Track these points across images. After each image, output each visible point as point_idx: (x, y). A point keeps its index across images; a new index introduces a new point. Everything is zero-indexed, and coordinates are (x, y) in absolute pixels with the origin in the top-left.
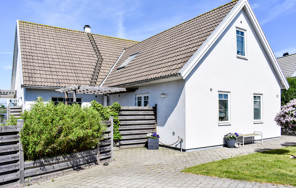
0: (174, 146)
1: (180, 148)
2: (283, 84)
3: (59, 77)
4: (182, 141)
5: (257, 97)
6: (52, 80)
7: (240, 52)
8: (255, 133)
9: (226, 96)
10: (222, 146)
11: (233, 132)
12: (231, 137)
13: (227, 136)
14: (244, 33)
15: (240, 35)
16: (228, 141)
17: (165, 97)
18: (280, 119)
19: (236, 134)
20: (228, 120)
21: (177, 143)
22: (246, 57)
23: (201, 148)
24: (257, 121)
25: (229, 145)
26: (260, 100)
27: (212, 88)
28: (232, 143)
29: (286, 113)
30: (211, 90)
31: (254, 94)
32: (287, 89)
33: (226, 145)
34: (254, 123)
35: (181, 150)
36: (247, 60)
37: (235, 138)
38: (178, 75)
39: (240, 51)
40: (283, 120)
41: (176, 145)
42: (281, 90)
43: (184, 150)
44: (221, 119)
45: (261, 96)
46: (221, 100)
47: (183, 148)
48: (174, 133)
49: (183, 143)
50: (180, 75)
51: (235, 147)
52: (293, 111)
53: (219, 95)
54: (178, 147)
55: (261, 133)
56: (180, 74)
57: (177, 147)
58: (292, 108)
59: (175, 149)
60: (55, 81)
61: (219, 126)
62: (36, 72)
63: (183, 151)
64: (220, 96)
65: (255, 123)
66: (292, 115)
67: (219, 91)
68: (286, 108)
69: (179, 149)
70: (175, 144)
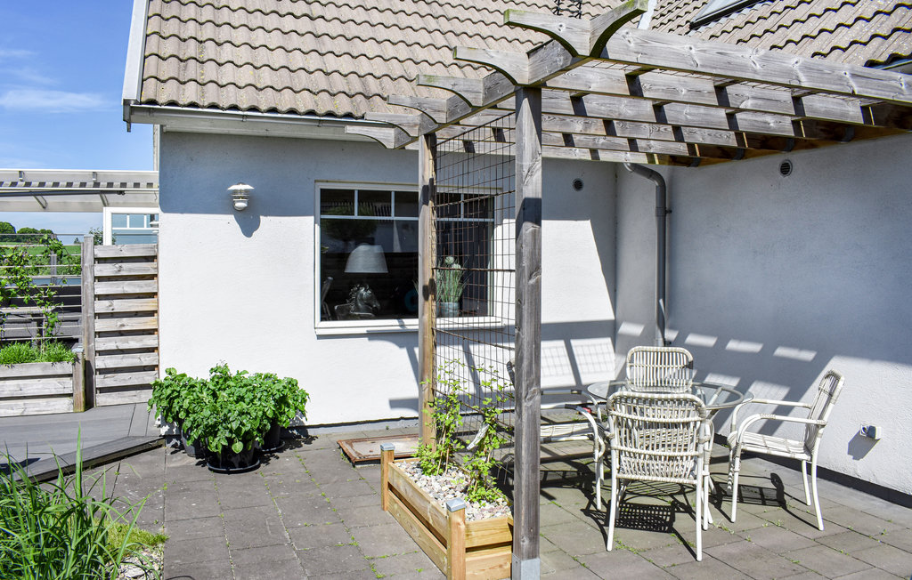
3: (364, 66)
6: (320, 81)
60: (338, 83)
62: (224, 34)
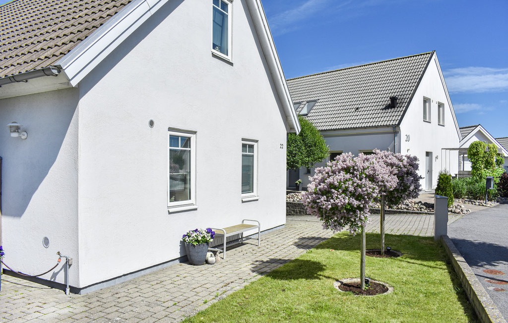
0: (47, 277)
1: (64, 283)
2: (293, 123)
4: (68, 265)
5: (248, 147)
7: (217, 46)
8: (245, 223)
9: (187, 142)
10: (178, 261)
11: (203, 228)
12: (200, 238)
13: (189, 237)
14: (229, 6)
15: (220, 9)
16: (191, 248)
17: (23, 137)
18: (318, 201)
19: (209, 231)
20: (190, 199)
21: (56, 270)
22: (229, 58)
23: (124, 275)
24: (248, 196)
25: (193, 258)
26: (253, 153)
27: (154, 121)
28: (200, 254)
29: (332, 186)
30: (152, 123)
31: (243, 140)
32: (298, 133)
33: (186, 258)
34: (243, 202)
35: (68, 290)
36: (231, 64)
37: (207, 242)
38: (55, 72)
39: (218, 43)
40: (324, 202)
41: (55, 275)
42: (288, 134)
43: (75, 290)
44: (175, 195)
45: (255, 144)
46: (175, 151)
47: (71, 283)
48: (46, 241)
49: (71, 271)
50: (59, 72)
51: (207, 262)
52: (347, 180)
53: (172, 137)
54: (60, 279)
55: (256, 224)
56: (59, 69)
57: (56, 281)
58: (342, 173)
59: (52, 284)
61: (170, 213)
63: (71, 291)
64: (173, 140)
65: (244, 200)
66: (345, 191)
67: (170, 129)
68: (330, 173)
69: (63, 287)
70: (51, 273)
